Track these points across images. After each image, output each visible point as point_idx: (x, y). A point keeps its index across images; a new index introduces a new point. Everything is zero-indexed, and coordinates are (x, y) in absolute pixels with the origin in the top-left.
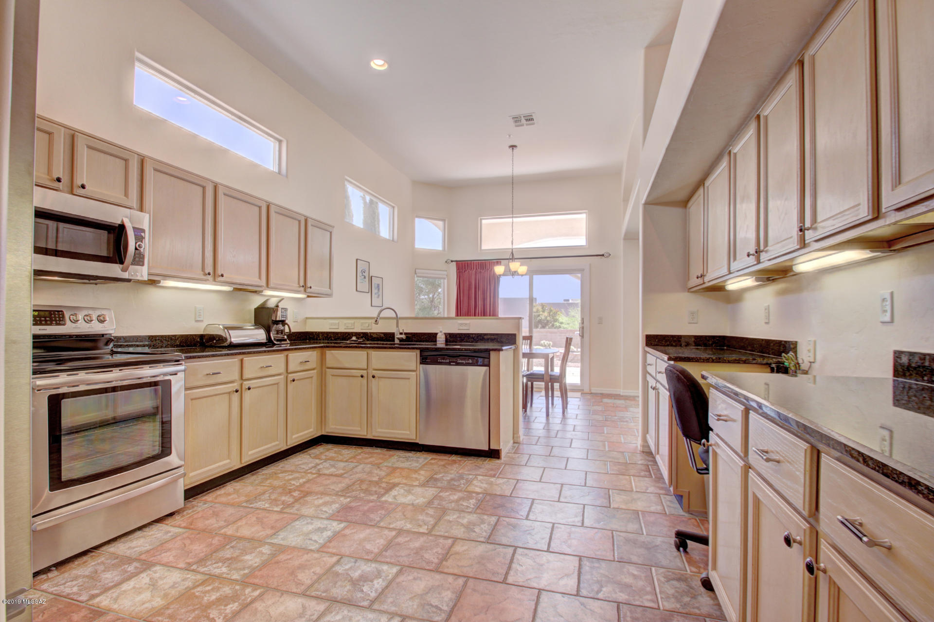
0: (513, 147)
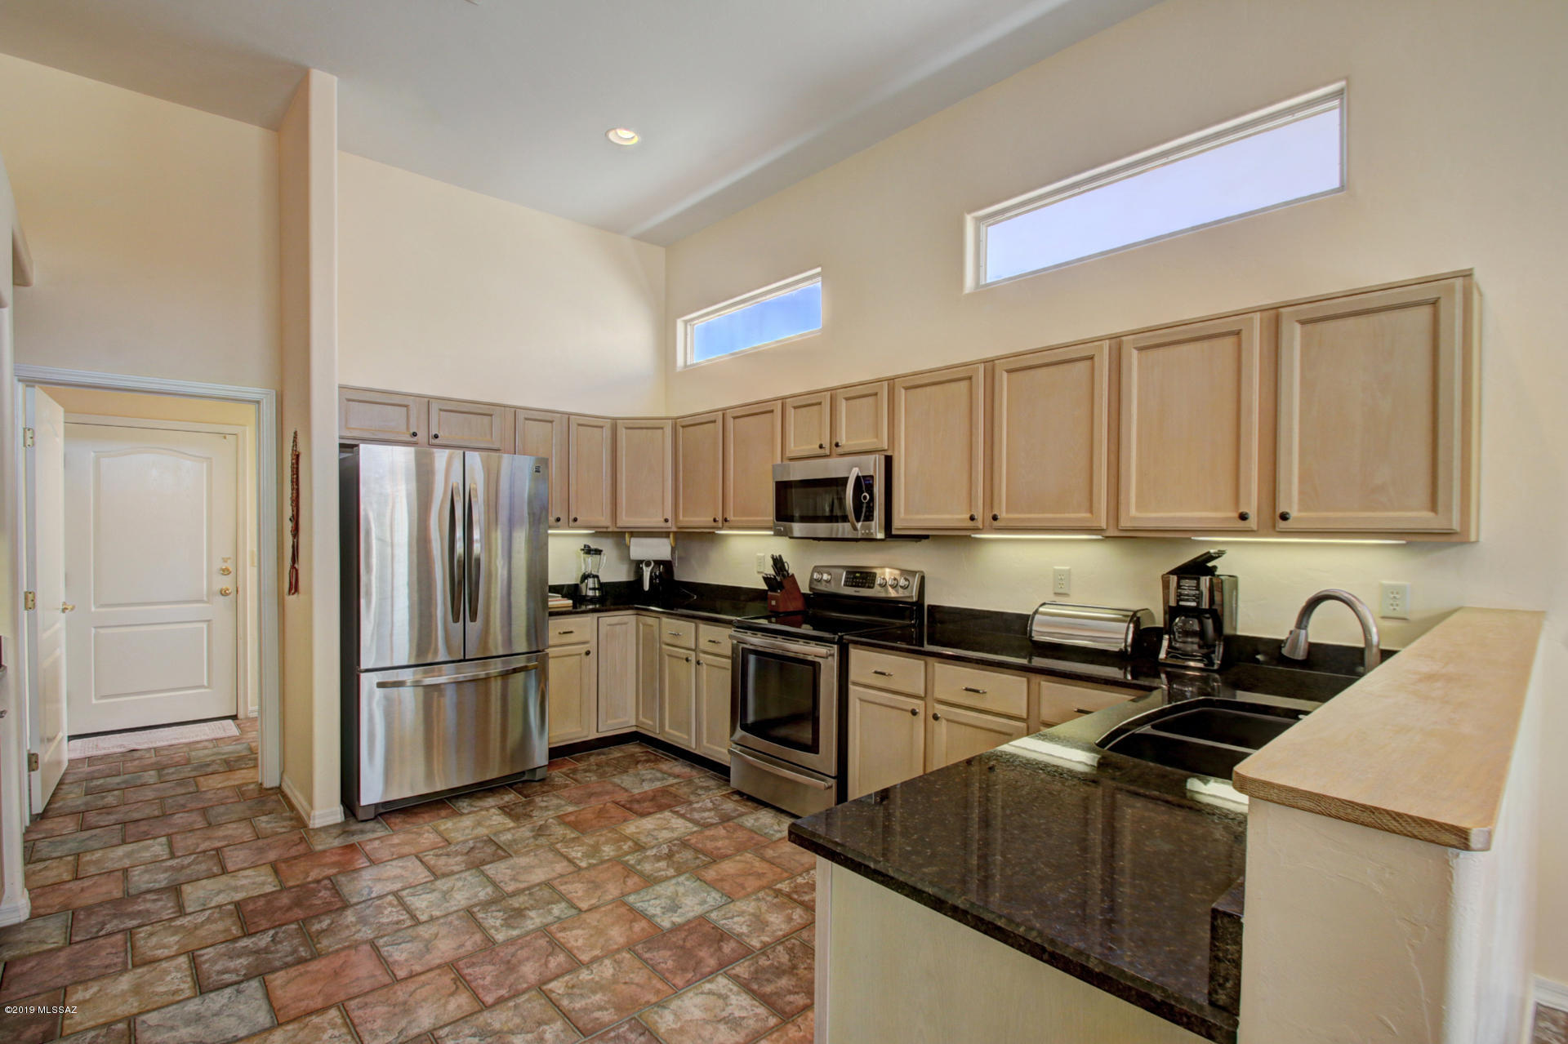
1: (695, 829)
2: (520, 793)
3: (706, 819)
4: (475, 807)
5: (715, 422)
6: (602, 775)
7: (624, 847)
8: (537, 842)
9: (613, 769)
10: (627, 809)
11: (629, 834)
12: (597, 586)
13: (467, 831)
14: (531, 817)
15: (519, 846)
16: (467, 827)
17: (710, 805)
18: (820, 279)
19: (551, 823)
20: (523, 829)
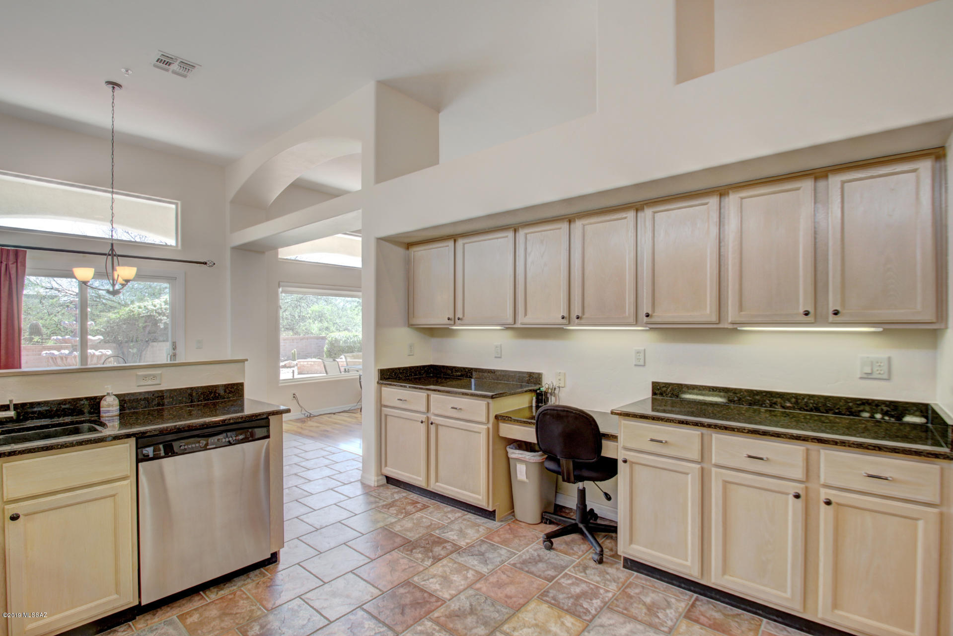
0: (114, 85)
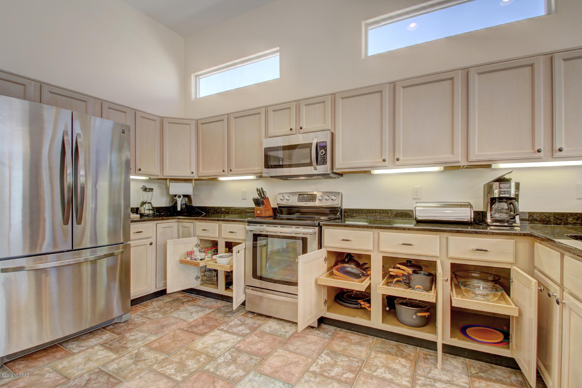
1: (239, 339)
2: (113, 332)
3: (241, 331)
4: (83, 347)
5: (223, 120)
6: (165, 313)
7: (201, 360)
8: (138, 367)
9: (170, 308)
10: (190, 332)
11: (199, 349)
12: (150, 208)
13: (81, 367)
14: (127, 348)
15: (125, 372)
16: (80, 364)
17: (239, 322)
18: (278, 54)
19: (143, 350)
20: (124, 358)
